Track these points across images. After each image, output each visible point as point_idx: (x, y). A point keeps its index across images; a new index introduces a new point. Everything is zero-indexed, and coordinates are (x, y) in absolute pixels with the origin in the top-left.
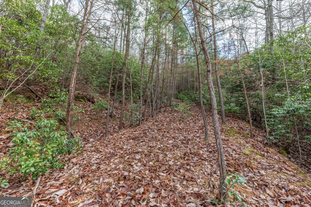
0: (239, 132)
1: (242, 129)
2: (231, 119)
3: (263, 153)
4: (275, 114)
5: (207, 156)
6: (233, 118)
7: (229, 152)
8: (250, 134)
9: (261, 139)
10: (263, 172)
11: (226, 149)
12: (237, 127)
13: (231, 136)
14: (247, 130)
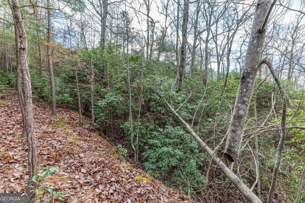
0: (69, 123)
1: (73, 119)
2: (64, 110)
3: (86, 138)
4: (99, 105)
5: (20, 157)
6: (66, 108)
7: (53, 145)
8: (79, 124)
9: (88, 126)
10: (82, 155)
11: (50, 142)
12: (68, 118)
13: (59, 127)
14: (77, 120)
